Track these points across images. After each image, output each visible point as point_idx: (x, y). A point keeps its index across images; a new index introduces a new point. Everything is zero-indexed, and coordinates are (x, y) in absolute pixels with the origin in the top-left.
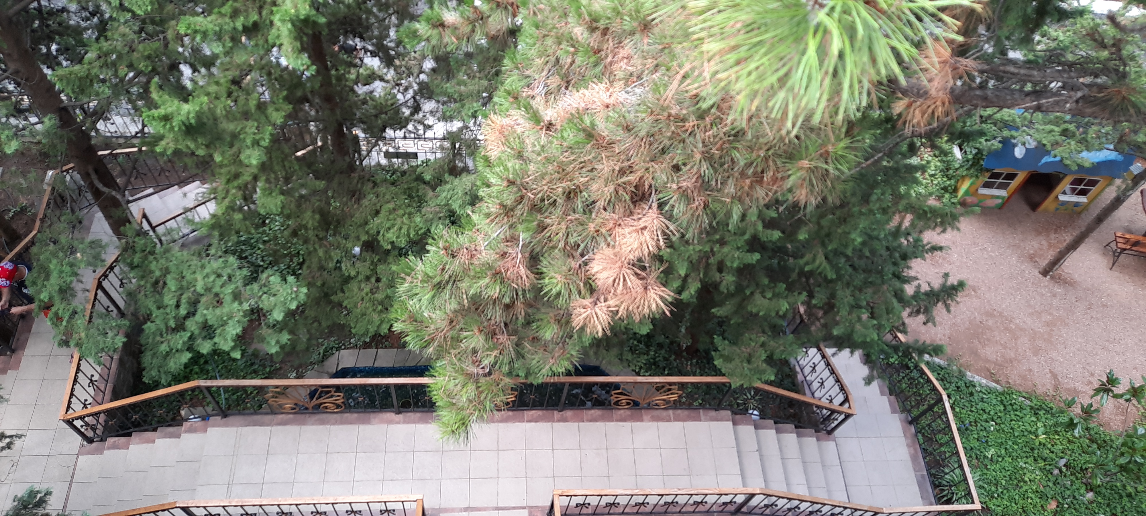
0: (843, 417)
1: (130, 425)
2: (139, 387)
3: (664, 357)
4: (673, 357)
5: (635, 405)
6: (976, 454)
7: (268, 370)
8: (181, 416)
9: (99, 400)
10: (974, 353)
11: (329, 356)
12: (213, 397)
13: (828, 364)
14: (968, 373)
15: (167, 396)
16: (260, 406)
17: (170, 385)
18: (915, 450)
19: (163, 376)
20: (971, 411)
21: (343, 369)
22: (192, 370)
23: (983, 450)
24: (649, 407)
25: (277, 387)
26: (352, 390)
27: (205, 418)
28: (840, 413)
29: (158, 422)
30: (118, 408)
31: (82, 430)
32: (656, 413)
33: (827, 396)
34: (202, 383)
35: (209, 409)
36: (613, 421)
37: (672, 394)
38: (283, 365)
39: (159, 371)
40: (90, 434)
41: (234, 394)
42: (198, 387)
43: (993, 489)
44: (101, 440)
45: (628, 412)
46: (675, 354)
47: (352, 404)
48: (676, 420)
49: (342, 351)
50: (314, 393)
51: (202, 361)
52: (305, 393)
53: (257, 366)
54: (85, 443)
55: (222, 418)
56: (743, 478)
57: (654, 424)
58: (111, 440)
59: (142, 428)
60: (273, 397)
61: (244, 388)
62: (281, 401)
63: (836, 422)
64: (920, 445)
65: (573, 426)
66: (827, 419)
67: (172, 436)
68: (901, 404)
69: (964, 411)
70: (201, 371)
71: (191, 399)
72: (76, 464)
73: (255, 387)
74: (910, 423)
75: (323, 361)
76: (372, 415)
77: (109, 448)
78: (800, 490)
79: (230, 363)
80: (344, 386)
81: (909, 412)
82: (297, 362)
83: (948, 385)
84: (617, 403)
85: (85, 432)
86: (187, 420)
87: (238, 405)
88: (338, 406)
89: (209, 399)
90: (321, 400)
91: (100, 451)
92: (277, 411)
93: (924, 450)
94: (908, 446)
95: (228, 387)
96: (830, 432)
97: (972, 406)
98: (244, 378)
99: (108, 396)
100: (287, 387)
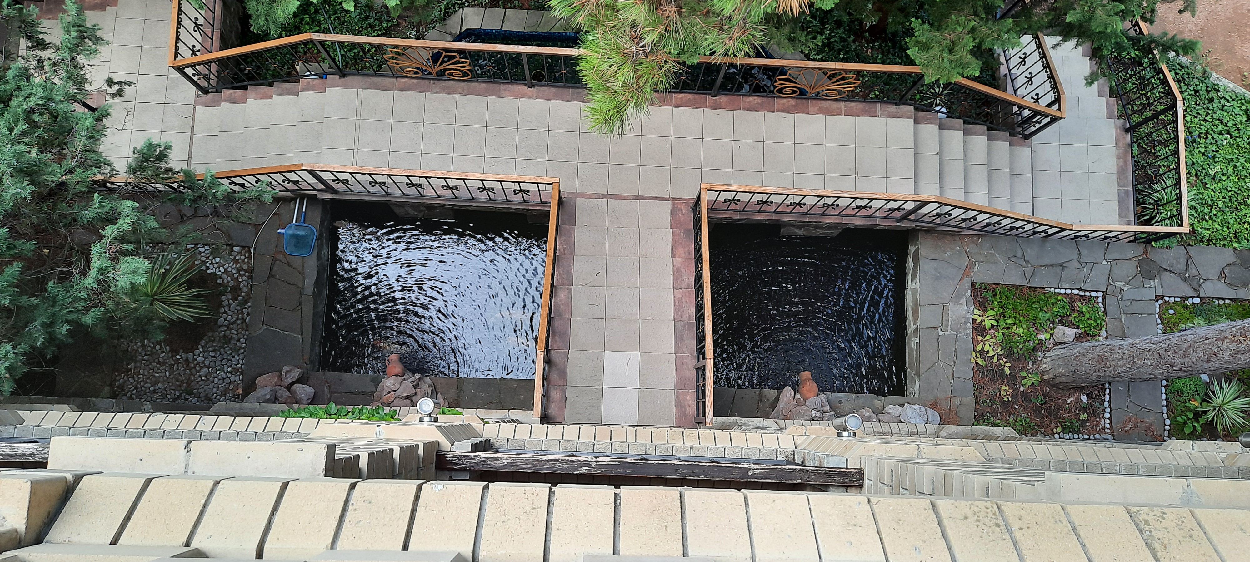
0: (1048, 120)
1: (244, 77)
2: (247, 37)
3: (841, 38)
4: (852, 37)
5: (802, 93)
6: (1196, 171)
7: (385, 25)
8: (296, 70)
9: (208, 46)
10: (1229, 50)
11: (452, 14)
12: (328, 52)
13: (1043, 56)
14: (1214, 74)
15: (279, 48)
16: (380, 67)
17: (280, 36)
18: (1125, 162)
19: (272, 26)
20: (1205, 121)
21: (467, 30)
22: (302, 20)
23: (1206, 166)
24: (817, 97)
25: (396, 47)
26: (478, 56)
27: (322, 76)
28: (1046, 116)
29: (274, 76)
30: (229, 58)
31: (195, 79)
32: (825, 104)
33: (1033, 94)
34: (315, 36)
35: (325, 66)
36: (773, 111)
37: (847, 84)
38: (401, 21)
39: (267, 21)
40: (204, 84)
41: (350, 51)
42: (312, 41)
43: (1206, 210)
44: (217, 92)
45: (793, 102)
46: (855, 34)
47: (479, 72)
48: (847, 114)
49: (466, 10)
50: (436, 56)
51: (313, 10)
52: (427, 55)
53: (372, 20)
54: (200, 93)
55: (341, 77)
56: (916, 182)
57: (822, 116)
58: (227, 92)
59: (258, 82)
60: (393, 58)
61: (361, 45)
62: (403, 62)
63: (1038, 126)
64: (1133, 157)
65: (728, 114)
66: (1028, 121)
67: (289, 93)
68: (1121, 107)
69: (1196, 120)
70: (313, 22)
71: (305, 53)
72: (194, 115)
73: (373, 45)
74: (1127, 131)
75: (444, 20)
76: (502, 87)
77: (226, 101)
78: (979, 199)
79: (343, 14)
80: (470, 51)
81: (1129, 117)
82: (416, 19)
83: (1184, 88)
84: (780, 91)
85: (199, 82)
86: (304, 76)
87: (356, 63)
88: (465, 74)
89: (324, 54)
90: (445, 66)
91: (217, 104)
92: (399, 74)
93: (1136, 163)
94: (1118, 157)
95: (343, 42)
96: (1027, 137)
97: (1208, 114)
98: (360, 33)
99: (217, 43)
100: (406, 48)
